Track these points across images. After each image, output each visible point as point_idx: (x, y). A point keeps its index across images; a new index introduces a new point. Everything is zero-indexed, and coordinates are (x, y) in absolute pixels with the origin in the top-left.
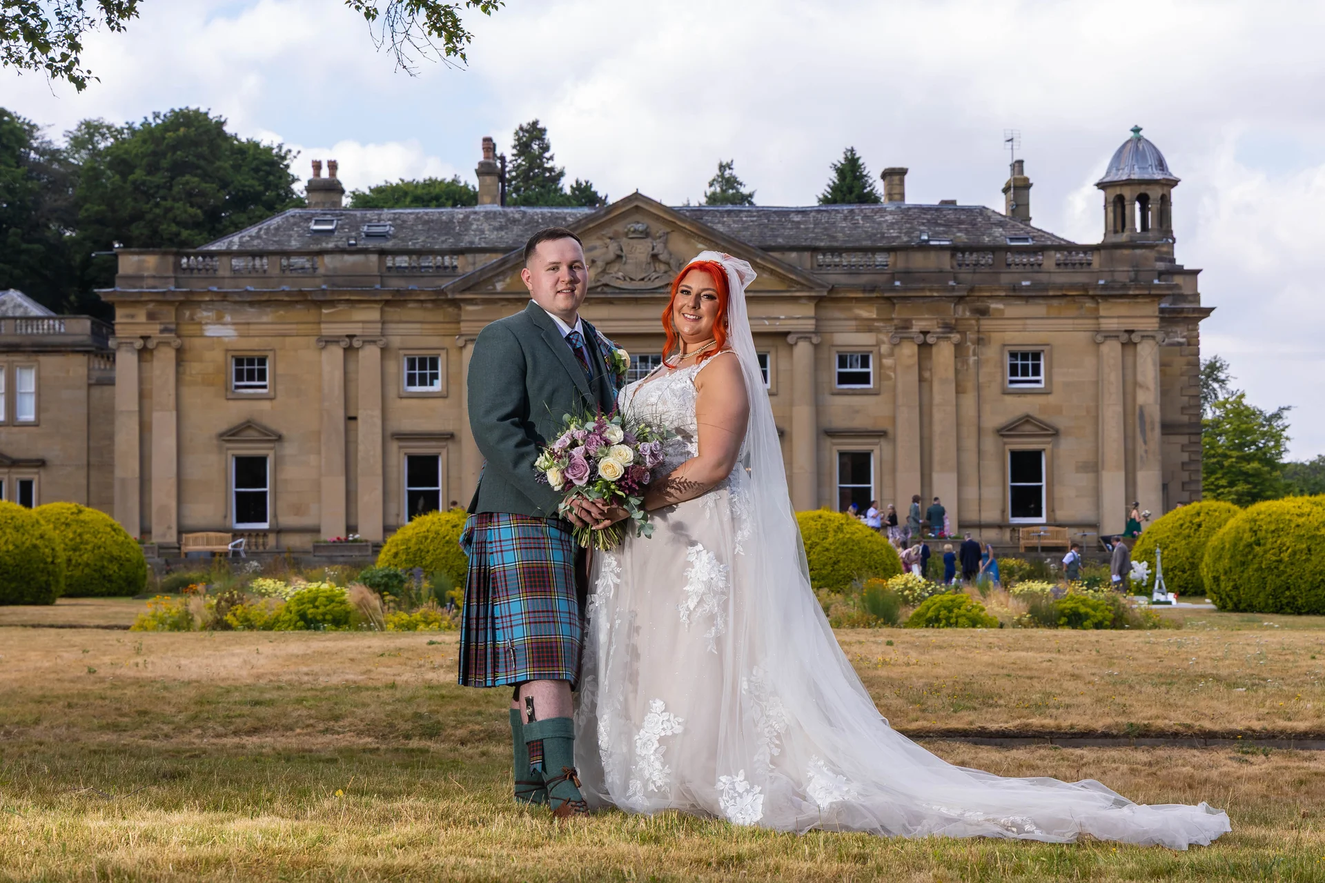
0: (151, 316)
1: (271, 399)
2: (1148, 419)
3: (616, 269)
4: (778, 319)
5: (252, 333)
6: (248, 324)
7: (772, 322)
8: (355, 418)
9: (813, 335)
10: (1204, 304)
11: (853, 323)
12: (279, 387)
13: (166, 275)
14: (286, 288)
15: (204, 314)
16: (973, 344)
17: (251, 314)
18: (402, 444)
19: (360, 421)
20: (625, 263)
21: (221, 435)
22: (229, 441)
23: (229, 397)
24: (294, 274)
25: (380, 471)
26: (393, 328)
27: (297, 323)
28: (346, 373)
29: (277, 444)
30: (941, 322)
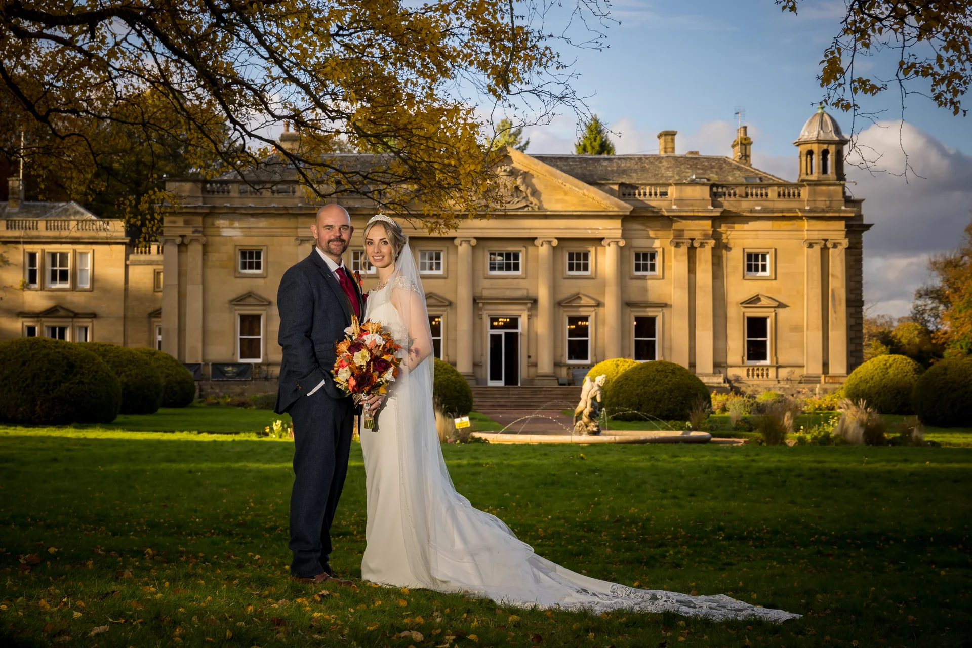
0: (187, 223)
1: (264, 278)
2: (837, 297)
4: (597, 228)
5: (252, 234)
6: (250, 228)
7: (593, 231)
9: (620, 240)
10: (865, 222)
12: (270, 270)
13: (196, 195)
14: (276, 205)
15: (221, 222)
17: (252, 222)
21: (232, 301)
22: (236, 305)
23: (237, 275)
24: (281, 195)
27: (282, 228)
29: (268, 307)
30: (703, 233)
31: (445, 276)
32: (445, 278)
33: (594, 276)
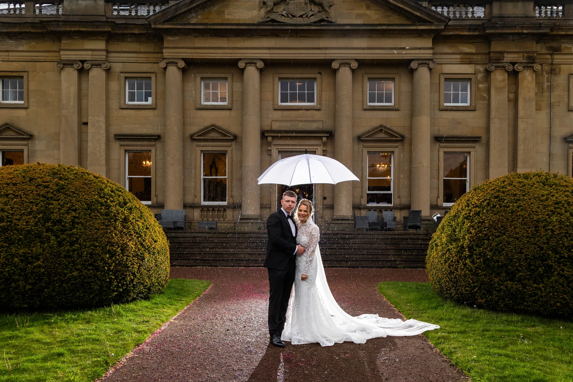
1: (26, 108)
3: (282, 8)
4: (404, 49)
5: (11, 58)
6: (8, 51)
7: (400, 51)
8: (86, 124)
9: (431, 62)
11: (458, 56)
12: (32, 100)
16: (547, 74)
18: (122, 143)
19: (89, 124)
20: (288, 4)
25: (103, 162)
26: (114, 57)
27: (44, 52)
28: (80, 90)
29: (30, 142)
30: (526, 55)
31: (230, 106)
32: (230, 109)
33: (397, 107)
